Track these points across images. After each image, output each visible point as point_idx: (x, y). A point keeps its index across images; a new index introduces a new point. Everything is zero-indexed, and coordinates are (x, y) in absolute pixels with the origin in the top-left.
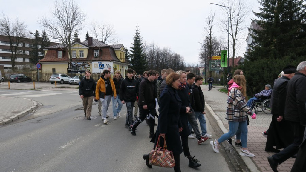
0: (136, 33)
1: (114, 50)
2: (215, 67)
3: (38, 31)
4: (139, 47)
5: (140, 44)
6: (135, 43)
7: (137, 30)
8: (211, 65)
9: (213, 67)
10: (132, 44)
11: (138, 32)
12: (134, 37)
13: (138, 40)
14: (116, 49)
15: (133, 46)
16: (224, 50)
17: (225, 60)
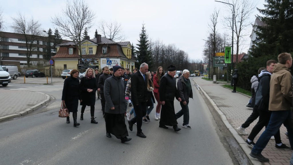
0: (142, 31)
2: (219, 63)
3: (51, 29)
4: (145, 44)
5: (145, 41)
6: (141, 40)
8: (215, 62)
9: (217, 63)
10: (139, 41)
11: (144, 29)
12: (140, 35)
13: (144, 37)
14: (123, 46)
15: (139, 43)
16: (228, 46)
17: (229, 56)
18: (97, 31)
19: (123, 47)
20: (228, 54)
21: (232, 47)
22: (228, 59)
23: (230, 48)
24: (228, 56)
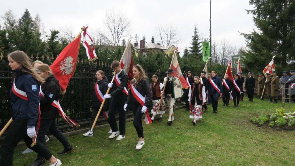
0: (195, 32)
1: (164, 51)
4: (197, 46)
5: (198, 43)
6: (193, 43)
7: (195, 29)
10: (191, 43)
11: (197, 30)
12: (193, 37)
13: (197, 39)
15: (192, 46)
16: (205, 41)
17: (208, 54)
18: (154, 37)
19: (165, 50)
20: (206, 51)
21: (209, 42)
22: (206, 57)
23: (208, 44)
24: (206, 54)
